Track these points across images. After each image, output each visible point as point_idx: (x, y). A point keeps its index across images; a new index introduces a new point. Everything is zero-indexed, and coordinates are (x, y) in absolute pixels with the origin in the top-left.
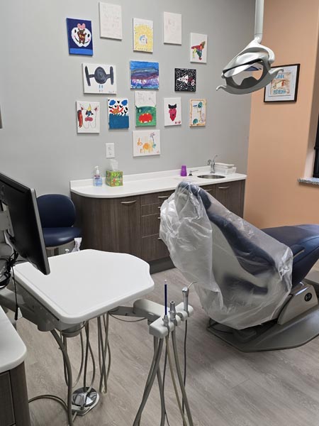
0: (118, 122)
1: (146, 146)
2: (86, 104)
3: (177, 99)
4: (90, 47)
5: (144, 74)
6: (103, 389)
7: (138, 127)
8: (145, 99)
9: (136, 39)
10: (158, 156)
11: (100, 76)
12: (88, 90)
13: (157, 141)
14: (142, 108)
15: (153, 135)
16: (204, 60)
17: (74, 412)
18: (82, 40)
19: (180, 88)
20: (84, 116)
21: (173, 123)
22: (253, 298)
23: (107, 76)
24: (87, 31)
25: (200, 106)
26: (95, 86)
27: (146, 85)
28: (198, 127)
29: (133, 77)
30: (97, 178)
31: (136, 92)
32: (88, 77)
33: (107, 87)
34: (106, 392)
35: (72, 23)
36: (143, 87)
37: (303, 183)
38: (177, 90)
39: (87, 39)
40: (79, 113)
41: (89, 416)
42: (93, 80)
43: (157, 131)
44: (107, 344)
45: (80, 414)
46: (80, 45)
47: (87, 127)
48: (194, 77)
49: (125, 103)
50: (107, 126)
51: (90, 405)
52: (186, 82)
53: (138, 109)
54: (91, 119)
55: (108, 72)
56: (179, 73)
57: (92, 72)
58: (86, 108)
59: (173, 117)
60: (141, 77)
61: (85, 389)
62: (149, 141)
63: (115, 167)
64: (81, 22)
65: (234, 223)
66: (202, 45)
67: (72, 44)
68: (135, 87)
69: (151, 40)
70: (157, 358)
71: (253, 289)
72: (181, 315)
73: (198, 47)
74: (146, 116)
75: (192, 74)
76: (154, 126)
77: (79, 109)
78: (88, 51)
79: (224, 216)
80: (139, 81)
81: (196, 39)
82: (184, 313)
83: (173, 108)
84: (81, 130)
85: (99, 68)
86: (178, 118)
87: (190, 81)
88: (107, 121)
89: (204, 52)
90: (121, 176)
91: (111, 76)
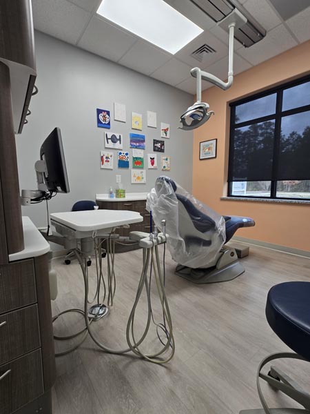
0: (123, 164)
1: (138, 178)
2: (106, 153)
3: (155, 155)
4: (109, 124)
5: (137, 141)
6: (110, 304)
7: (134, 168)
8: (138, 153)
9: (133, 123)
10: (144, 184)
11: (114, 139)
12: (107, 146)
13: (144, 177)
14: (136, 158)
15: (142, 172)
16: (168, 137)
17: (90, 318)
18: (105, 120)
19: (156, 149)
20: (105, 159)
21: (153, 167)
22: (202, 249)
23: (117, 140)
24: (107, 116)
25: (167, 159)
26: (111, 144)
27: (139, 146)
28: (166, 170)
29: (131, 141)
30: (111, 193)
31: (133, 149)
32: (107, 139)
33: (117, 145)
34: (112, 305)
35: (99, 111)
36: (136, 147)
37: (223, 199)
38: (154, 150)
39: (107, 120)
40: (102, 157)
41: (100, 322)
42: (110, 141)
43: (144, 171)
44: (113, 272)
45: (94, 320)
46: (104, 123)
47: (106, 165)
48: (163, 145)
49: (127, 154)
50: (117, 166)
51: (102, 314)
52: (159, 147)
53: (134, 158)
54: (108, 161)
55: (118, 138)
56: (155, 142)
57: (109, 137)
58: (106, 155)
59: (153, 164)
60: (136, 142)
61: (98, 305)
62: (140, 175)
63: (121, 187)
64: (105, 111)
65: (191, 200)
66: (167, 129)
67: (99, 121)
68: (132, 147)
69: (141, 124)
70: (145, 270)
71: (202, 243)
72: (161, 237)
73: (165, 130)
74: (138, 162)
75: (162, 143)
76: (142, 168)
77: (102, 155)
78: (108, 126)
79: (184, 195)
80: (135, 144)
81: (164, 126)
82: (163, 237)
83: (152, 159)
84: (102, 167)
85: (113, 135)
86: (155, 164)
87: (161, 146)
88: (117, 162)
89: (168, 132)
90: (124, 192)
91: (120, 140)
